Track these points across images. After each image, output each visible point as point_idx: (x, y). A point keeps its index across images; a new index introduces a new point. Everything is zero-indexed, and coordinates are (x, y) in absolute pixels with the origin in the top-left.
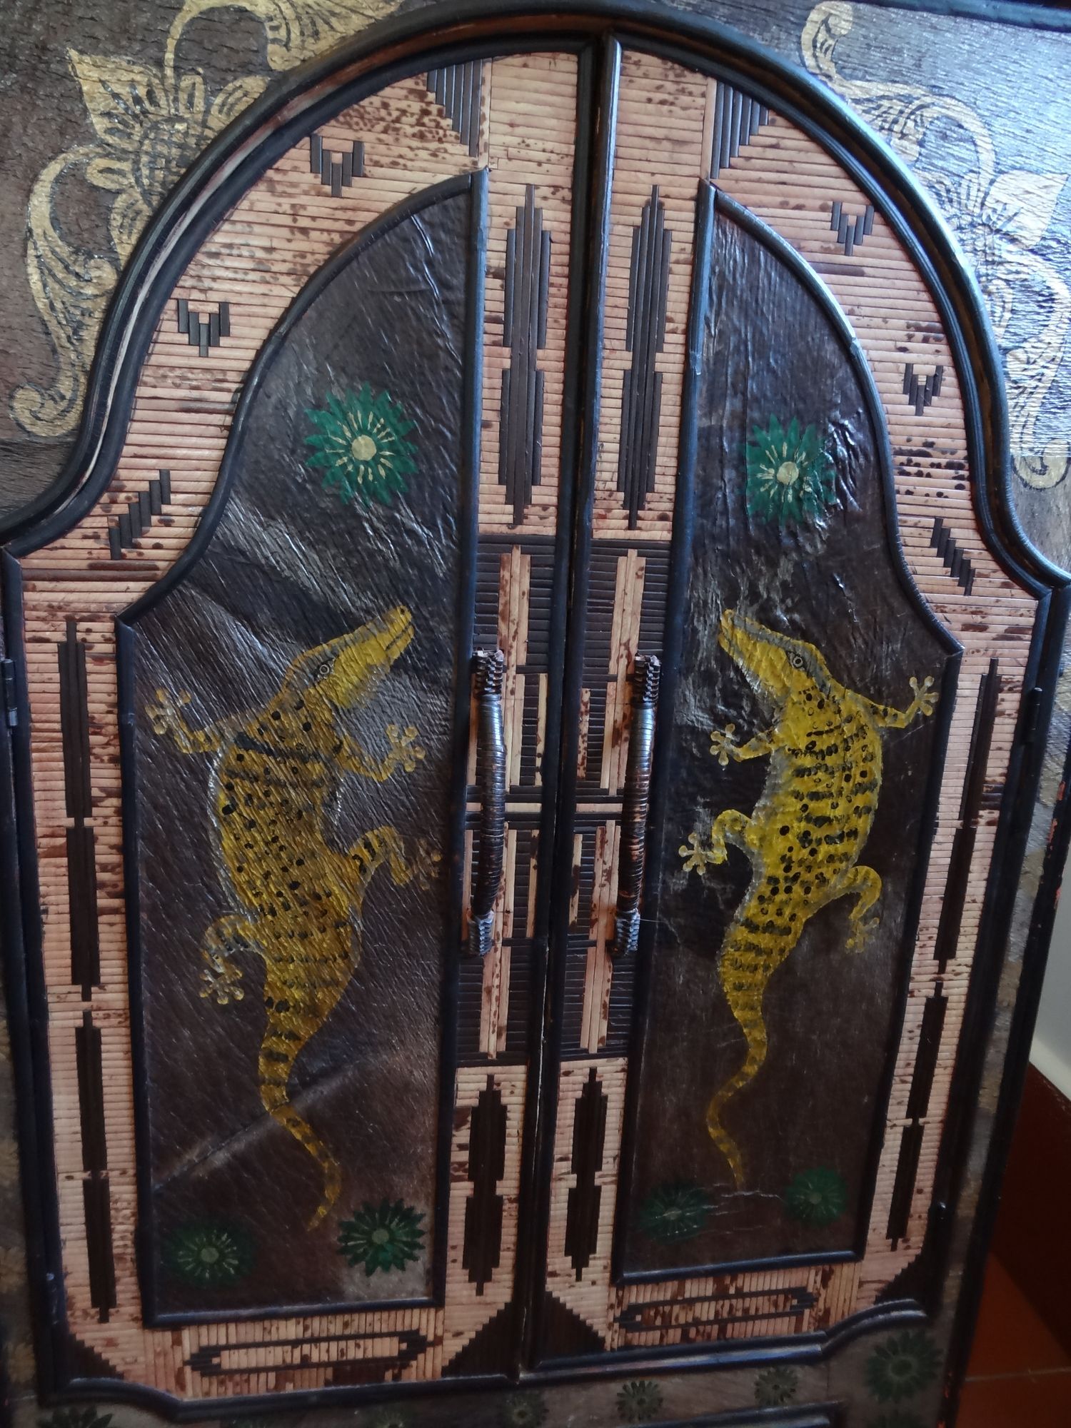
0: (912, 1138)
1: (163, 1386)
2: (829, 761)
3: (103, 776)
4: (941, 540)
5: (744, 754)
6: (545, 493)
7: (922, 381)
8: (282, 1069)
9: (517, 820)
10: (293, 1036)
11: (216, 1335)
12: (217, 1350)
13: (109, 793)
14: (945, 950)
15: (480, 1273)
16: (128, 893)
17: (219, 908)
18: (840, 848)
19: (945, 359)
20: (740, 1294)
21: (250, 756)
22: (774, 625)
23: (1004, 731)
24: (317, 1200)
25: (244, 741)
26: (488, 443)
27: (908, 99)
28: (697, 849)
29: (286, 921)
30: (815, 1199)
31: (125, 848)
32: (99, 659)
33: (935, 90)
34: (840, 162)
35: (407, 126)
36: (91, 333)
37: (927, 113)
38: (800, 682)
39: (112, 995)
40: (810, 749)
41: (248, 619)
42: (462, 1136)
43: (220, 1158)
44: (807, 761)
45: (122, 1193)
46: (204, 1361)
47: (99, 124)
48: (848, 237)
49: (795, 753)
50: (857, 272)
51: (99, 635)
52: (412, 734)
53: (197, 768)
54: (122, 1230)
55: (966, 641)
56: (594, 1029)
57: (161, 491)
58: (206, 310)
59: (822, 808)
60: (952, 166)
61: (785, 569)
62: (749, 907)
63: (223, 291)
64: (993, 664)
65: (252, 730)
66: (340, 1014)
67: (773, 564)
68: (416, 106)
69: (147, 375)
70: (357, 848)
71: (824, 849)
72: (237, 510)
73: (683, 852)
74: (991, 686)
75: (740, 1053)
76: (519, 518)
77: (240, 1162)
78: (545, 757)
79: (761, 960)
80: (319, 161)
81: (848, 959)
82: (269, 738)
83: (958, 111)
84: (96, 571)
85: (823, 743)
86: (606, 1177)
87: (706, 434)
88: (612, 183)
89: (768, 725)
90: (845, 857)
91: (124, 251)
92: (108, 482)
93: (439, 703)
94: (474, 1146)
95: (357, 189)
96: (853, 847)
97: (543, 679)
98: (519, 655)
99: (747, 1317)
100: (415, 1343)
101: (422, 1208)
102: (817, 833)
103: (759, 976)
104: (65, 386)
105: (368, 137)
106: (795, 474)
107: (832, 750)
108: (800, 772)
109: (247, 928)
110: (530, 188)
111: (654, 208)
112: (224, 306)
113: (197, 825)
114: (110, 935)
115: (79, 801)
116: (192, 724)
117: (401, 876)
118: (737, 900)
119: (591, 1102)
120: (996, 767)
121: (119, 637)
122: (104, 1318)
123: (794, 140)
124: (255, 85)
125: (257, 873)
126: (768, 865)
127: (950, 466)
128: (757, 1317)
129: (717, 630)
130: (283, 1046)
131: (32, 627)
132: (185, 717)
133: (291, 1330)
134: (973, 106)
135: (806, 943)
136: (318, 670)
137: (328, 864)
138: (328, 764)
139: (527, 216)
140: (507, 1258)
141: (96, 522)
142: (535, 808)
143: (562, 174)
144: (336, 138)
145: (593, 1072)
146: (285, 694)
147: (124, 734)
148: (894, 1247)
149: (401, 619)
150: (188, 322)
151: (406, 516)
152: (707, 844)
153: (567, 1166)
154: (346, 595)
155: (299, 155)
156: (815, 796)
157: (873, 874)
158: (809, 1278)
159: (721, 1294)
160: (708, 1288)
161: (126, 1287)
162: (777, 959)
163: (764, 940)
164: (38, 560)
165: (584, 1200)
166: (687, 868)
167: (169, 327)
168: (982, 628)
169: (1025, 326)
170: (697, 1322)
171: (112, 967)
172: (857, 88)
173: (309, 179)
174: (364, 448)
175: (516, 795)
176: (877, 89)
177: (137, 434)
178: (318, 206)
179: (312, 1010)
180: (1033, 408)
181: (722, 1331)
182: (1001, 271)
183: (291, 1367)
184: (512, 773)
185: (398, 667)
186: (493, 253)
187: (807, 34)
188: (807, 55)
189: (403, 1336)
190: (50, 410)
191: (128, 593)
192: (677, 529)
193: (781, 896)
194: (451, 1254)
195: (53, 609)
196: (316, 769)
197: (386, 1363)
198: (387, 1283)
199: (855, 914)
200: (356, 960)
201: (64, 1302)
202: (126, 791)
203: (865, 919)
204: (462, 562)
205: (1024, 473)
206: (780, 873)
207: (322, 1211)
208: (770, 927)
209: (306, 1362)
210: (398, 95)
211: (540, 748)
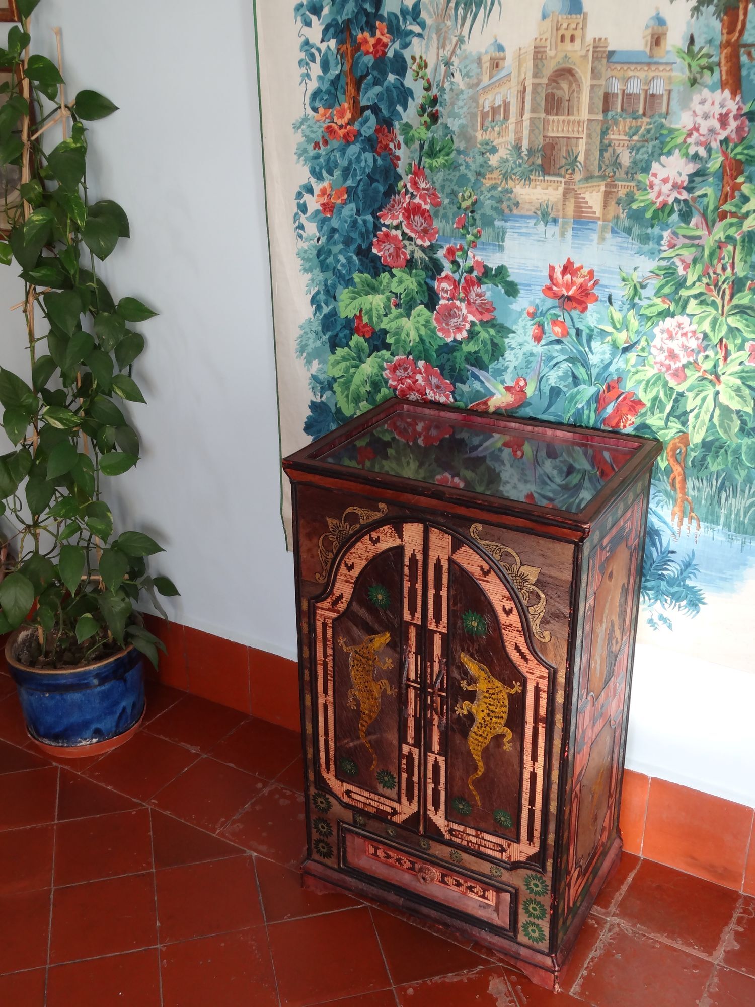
0: (531, 813)
1: (340, 795)
2: (493, 696)
3: (330, 651)
4: (517, 648)
5: (469, 688)
6: (418, 615)
7: (507, 609)
8: (364, 729)
9: (414, 688)
10: (366, 722)
11: (351, 788)
12: (351, 792)
13: (331, 655)
14: (534, 758)
15: (410, 799)
16: (334, 677)
17: (351, 687)
18: (499, 720)
19: (513, 606)
20: (482, 838)
21: (357, 655)
22: (475, 659)
23: (543, 703)
24: (372, 764)
25: (356, 651)
26: (406, 601)
27: (497, 546)
28: (459, 709)
29: (365, 694)
30: (503, 819)
31: (333, 667)
32: (329, 627)
33: (503, 545)
34: (481, 557)
35: (388, 534)
36: (329, 565)
37: (502, 550)
38: (483, 674)
39: (330, 699)
40: (487, 692)
41: (357, 627)
42: (404, 761)
43: (351, 744)
44: (487, 695)
45: (332, 744)
46: (348, 792)
47: (331, 529)
48: (486, 574)
49: (483, 692)
50: (488, 581)
51: (329, 622)
52: (390, 661)
53: (348, 654)
54: (332, 753)
55: (529, 676)
56: (436, 747)
57: (341, 596)
58: (350, 564)
59: (492, 708)
60: (510, 562)
61: (476, 647)
62: (474, 728)
63: (353, 560)
64: (537, 684)
65: (358, 650)
66: (376, 719)
67: (473, 644)
68: (390, 531)
69: (339, 574)
70: (379, 683)
71: (494, 719)
72: (354, 603)
73: (456, 709)
74: (537, 690)
75: (476, 768)
76: (413, 619)
77: (355, 747)
78: (420, 674)
79: (480, 744)
80: (371, 539)
81: (505, 751)
82: (361, 653)
83: (509, 550)
84: (329, 610)
85: (491, 691)
86: (442, 787)
87: (453, 611)
88: (431, 553)
89: (475, 683)
90: (500, 723)
91: (334, 552)
92: (331, 592)
93: (396, 655)
94: (407, 764)
95: (378, 545)
96: (503, 721)
97: (419, 656)
98: (413, 649)
99: (485, 847)
100: (395, 812)
101: (396, 776)
102: (492, 715)
103: (479, 748)
104: (324, 574)
105: (381, 536)
106: (476, 625)
107: (493, 694)
108: (485, 697)
109: (357, 693)
110: (414, 550)
111: (439, 561)
112: (353, 563)
113: (347, 668)
114: (330, 685)
115: (325, 655)
116: (347, 646)
117: (389, 692)
118: (471, 725)
119: (436, 766)
120: (543, 712)
121: (333, 623)
122: (328, 773)
123: (470, 551)
124: (358, 526)
125: (359, 681)
126: (479, 718)
127: (517, 631)
128: (488, 848)
129: (460, 656)
130: (364, 723)
131: (318, 617)
132: (345, 643)
133: (366, 794)
134: (514, 549)
135: (492, 743)
136: (372, 641)
137: (373, 684)
138: (373, 662)
139: (413, 556)
140: (416, 798)
141: (329, 600)
142: (419, 686)
143: (421, 548)
144: (374, 535)
145: (436, 758)
146: (364, 644)
147: (333, 644)
148: (530, 845)
149: (388, 635)
150: (346, 565)
151: (388, 612)
152: (462, 708)
153: (431, 781)
154: (377, 627)
155: (367, 537)
156: (490, 705)
157: (509, 730)
158: (504, 843)
159: (477, 836)
160: (473, 832)
161: (332, 767)
162: (484, 745)
163: (480, 739)
164: (319, 605)
165: (436, 792)
166: (457, 713)
167: (343, 566)
168: (533, 674)
169: (533, 602)
170: (470, 842)
171: (330, 692)
172: (484, 542)
173: (369, 542)
174: (380, 597)
175: (413, 681)
176: (490, 543)
177: (337, 585)
178: (371, 547)
179: (370, 717)
180: (538, 621)
181: (479, 848)
182: (524, 588)
183: (366, 804)
184: (412, 676)
185: (387, 645)
186: (407, 562)
187: (471, 530)
188: (472, 534)
189: (393, 808)
190: (321, 578)
191: (335, 615)
192: (448, 630)
193: (483, 728)
194: (402, 791)
195: (321, 615)
196: (371, 662)
197: (388, 813)
198: (387, 792)
199: (505, 740)
200: (380, 709)
201: (320, 765)
202: (334, 655)
203: (509, 742)
204: (400, 626)
205: (537, 637)
206: (482, 722)
207: (373, 767)
208: (481, 735)
209: (370, 804)
210: (386, 528)
211: (419, 672)
